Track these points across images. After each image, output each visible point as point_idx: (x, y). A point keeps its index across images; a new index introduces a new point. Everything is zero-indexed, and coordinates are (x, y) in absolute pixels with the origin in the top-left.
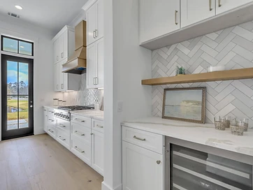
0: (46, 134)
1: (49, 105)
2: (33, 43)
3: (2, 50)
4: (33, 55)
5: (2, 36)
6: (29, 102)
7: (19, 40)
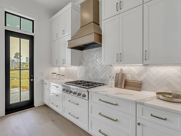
0: (45, 105)
1: (48, 78)
2: (33, 21)
3: (5, 25)
4: (33, 32)
5: (6, 12)
6: (30, 76)
7: (21, 17)
